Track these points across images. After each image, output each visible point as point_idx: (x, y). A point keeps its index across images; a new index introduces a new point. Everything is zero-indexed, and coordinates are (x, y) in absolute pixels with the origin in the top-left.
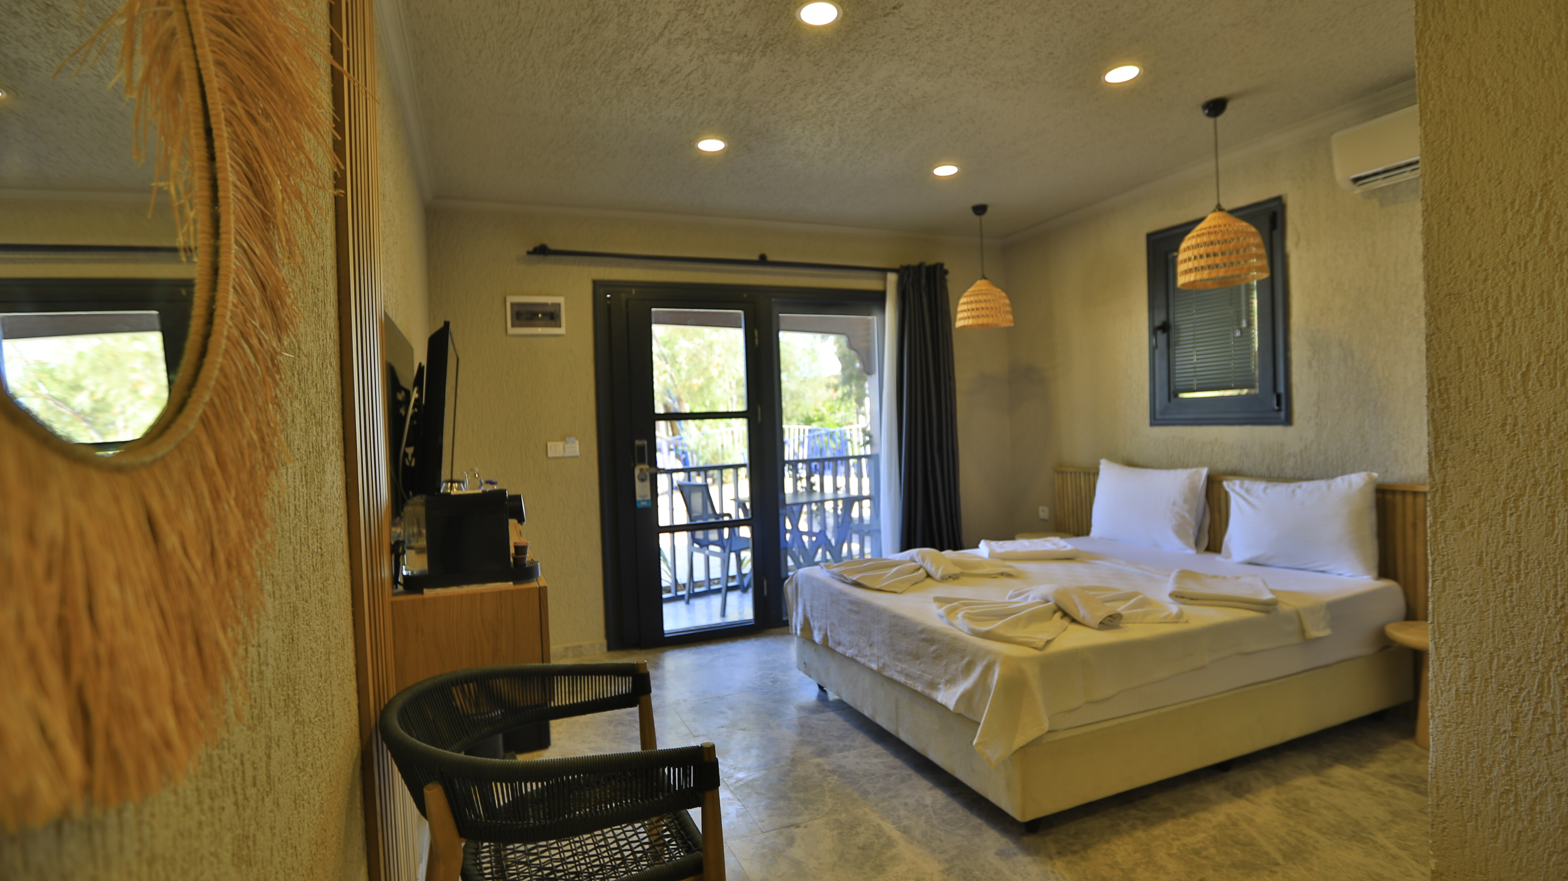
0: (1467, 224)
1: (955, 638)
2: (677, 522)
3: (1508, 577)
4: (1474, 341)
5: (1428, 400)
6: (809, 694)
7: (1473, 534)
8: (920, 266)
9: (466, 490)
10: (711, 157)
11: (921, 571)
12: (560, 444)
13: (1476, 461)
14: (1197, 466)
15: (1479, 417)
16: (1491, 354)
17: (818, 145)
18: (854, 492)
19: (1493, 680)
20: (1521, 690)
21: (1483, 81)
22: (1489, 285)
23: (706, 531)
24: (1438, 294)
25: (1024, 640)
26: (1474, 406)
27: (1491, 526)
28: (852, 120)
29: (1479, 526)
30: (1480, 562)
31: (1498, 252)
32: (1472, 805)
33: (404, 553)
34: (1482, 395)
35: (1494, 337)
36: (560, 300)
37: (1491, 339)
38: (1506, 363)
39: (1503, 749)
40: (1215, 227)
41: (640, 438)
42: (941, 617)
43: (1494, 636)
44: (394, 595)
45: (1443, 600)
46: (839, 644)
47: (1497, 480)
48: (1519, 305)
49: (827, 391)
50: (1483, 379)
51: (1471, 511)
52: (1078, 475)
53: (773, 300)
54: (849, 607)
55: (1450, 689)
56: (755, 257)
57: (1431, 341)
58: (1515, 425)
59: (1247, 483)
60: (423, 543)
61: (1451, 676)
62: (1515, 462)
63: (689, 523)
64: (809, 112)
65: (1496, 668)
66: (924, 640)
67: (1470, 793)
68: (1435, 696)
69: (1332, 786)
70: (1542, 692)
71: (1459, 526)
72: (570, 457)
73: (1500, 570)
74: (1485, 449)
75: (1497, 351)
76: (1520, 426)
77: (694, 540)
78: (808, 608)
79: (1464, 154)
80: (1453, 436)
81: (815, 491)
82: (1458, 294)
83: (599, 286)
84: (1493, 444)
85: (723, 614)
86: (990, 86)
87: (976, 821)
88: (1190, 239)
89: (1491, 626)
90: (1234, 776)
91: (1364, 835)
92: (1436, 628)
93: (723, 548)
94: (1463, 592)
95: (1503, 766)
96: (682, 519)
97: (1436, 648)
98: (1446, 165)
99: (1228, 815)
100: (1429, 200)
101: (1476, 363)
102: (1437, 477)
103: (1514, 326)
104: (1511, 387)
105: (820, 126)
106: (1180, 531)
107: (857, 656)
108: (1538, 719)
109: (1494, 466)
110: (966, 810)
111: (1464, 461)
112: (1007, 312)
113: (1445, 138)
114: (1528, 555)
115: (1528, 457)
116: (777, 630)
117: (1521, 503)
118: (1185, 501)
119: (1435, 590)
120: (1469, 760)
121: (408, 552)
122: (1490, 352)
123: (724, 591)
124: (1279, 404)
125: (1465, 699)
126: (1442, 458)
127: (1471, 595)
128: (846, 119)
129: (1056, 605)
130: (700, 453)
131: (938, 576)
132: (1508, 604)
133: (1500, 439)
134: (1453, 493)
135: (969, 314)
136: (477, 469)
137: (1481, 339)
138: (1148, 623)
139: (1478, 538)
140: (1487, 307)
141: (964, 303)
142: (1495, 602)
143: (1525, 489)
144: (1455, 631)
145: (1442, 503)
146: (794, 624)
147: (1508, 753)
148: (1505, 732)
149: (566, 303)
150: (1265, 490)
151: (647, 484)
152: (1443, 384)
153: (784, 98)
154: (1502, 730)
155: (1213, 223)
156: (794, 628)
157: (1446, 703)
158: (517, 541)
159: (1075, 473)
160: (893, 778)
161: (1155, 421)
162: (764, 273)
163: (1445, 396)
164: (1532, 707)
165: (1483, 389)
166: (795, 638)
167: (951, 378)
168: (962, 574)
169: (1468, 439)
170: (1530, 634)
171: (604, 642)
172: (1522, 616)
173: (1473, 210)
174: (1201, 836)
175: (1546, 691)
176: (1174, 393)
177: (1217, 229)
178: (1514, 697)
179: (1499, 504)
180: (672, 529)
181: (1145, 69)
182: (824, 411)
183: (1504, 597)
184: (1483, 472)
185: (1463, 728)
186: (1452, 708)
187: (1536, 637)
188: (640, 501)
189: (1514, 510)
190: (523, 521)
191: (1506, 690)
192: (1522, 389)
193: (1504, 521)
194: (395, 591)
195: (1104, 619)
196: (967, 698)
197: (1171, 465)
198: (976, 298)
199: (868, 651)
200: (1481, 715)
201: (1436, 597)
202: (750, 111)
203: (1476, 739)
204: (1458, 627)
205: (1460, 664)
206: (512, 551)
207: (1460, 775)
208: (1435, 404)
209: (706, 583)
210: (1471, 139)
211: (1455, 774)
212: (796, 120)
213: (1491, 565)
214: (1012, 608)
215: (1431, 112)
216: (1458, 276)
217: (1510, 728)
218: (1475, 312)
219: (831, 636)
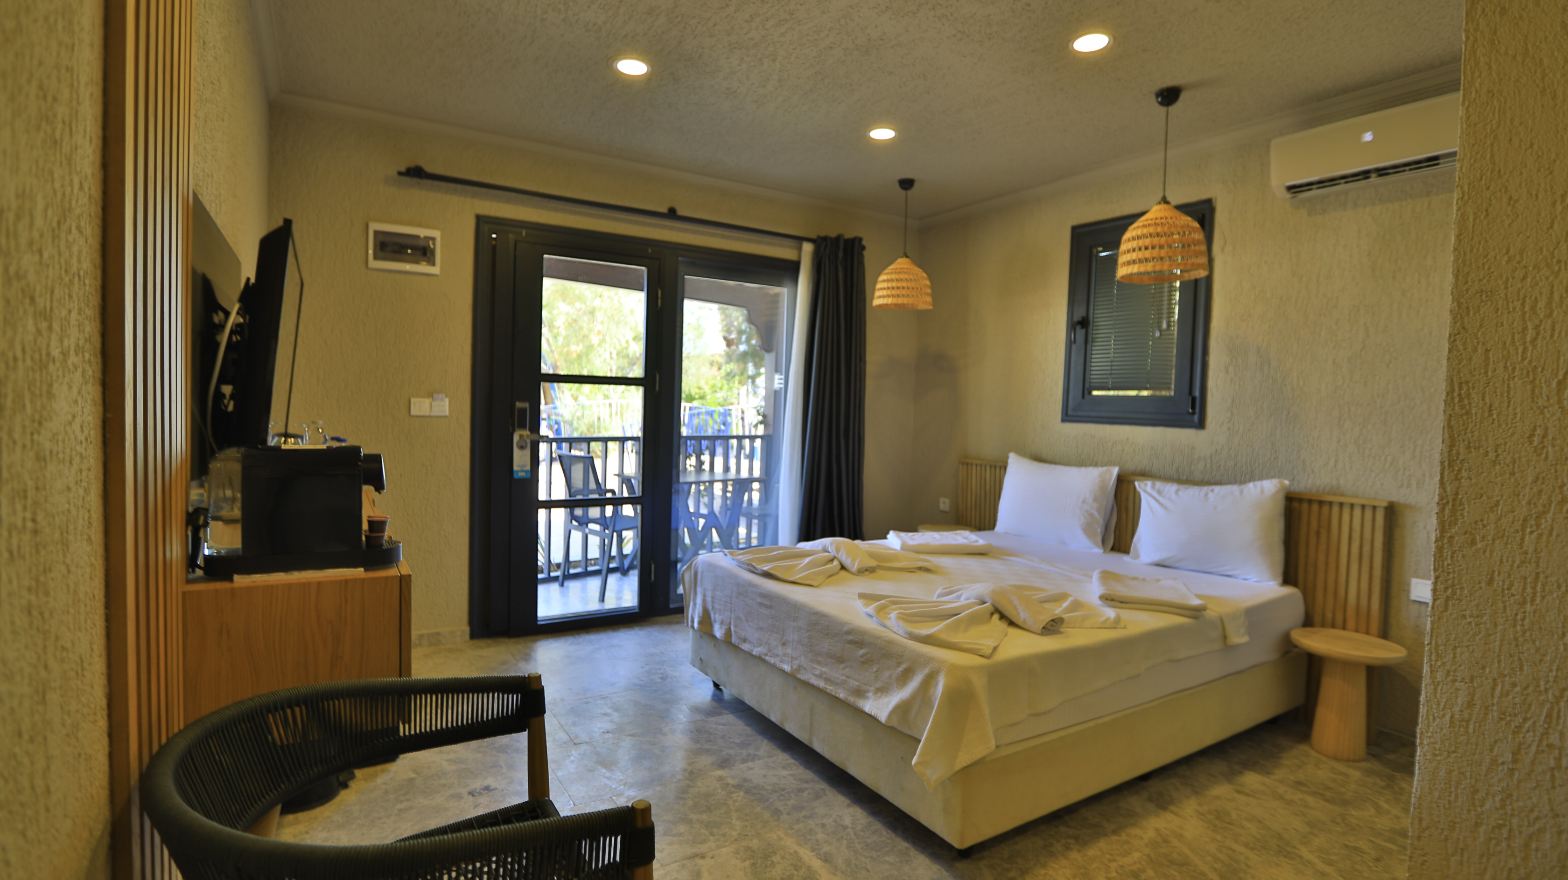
0: (1508, 216)
1: (890, 642)
2: (554, 497)
3: (1521, 599)
4: (1505, 343)
5: (1445, 404)
6: (703, 692)
7: (1485, 552)
8: (838, 238)
9: (304, 445)
10: (628, 82)
11: (835, 563)
12: (426, 402)
13: (1496, 474)
14: (1106, 465)
15: (1504, 426)
16: (1523, 359)
17: (753, 84)
18: (744, 474)
19: (1495, 708)
20: (1525, 719)
21: (1541, 60)
22: (1528, 284)
23: (585, 509)
24: (1467, 290)
25: (970, 646)
26: (1499, 414)
27: (1506, 544)
28: (797, 58)
29: (1493, 543)
30: (1490, 582)
31: (1541, 249)
32: (1458, 839)
33: (206, 524)
34: (1509, 402)
35: (1528, 339)
36: (436, 234)
37: (1525, 343)
38: (1540, 369)
39: (1499, 781)
40: (1162, 218)
41: (522, 400)
42: (871, 616)
43: (1499, 661)
44: (189, 582)
45: (1445, 620)
46: (745, 640)
47: (1518, 495)
48: (1561, 307)
49: (711, 368)
50: (1512, 386)
51: (1484, 526)
52: (983, 467)
53: (680, 259)
54: (759, 600)
55: (1444, 716)
56: (664, 210)
57: (1455, 340)
58: (1545, 436)
59: (1159, 484)
60: (237, 513)
61: (1446, 702)
62: (1541, 476)
63: (568, 498)
64: (751, 39)
65: (1499, 695)
66: (851, 642)
67: (1457, 825)
68: (1426, 722)
69: (1247, 795)
70: (1549, 723)
71: (1469, 542)
72: (437, 417)
73: (1513, 591)
74: (1507, 461)
75: (1531, 356)
76: (1550, 437)
77: (573, 517)
78: (709, 599)
79: (1511, 140)
80: (1472, 445)
81: (704, 470)
82: (1491, 291)
83: (481, 220)
84: (1517, 456)
85: (602, 599)
86: (955, 36)
87: (903, 845)
88: (1135, 229)
89: (1497, 651)
90: (1155, 785)
91: (1289, 849)
92: (1433, 650)
93: (605, 526)
94: (1468, 613)
95: (1498, 799)
96: (560, 492)
97: (1432, 671)
98: (1489, 150)
99: (1157, 830)
100: (1466, 187)
101: (1506, 367)
102: (1448, 489)
103: (1553, 330)
104: (1544, 396)
105: (760, 60)
106: (1088, 530)
107: (766, 655)
108: (1543, 751)
109: (1516, 480)
110: (890, 831)
111: (1482, 473)
112: (927, 294)
113: (1491, 121)
114: (1547, 577)
115: (1556, 471)
116: (663, 619)
117: (1543, 521)
118: (1095, 499)
119: (1436, 609)
120: (1459, 791)
121: (212, 523)
122: (1522, 356)
123: (604, 572)
124: (1193, 407)
125: (1460, 726)
126: (1457, 469)
127: (1477, 617)
128: (791, 55)
129: (994, 606)
130: (575, 424)
131: (855, 568)
132: (1519, 628)
133: (1526, 451)
134: (1466, 506)
135: (889, 292)
136: (321, 422)
137: (1513, 341)
138: (1088, 628)
139: (1491, 556)
140: (1524, 308)
141: (884, 281)
142: (1504, 624)
143: (1550, 505)
144: (1454, 654)
145: (1452, 516)
146: (690, 615)
147: (1505, 785)
148: (1503, 763)
149: (442, 239)
150: (1177, 492)
151: (527, 452)
152: (1465, 389)
153: (727, 17)
154: (1500, 761)
155: (1159, 215)
156: (690, 620)
157: (1438, 730)
158: (372, 514)
159: (981, 465)
160: (805, 794)
161: (1067, 417)
162: (671, 228)
163: (1466, 402)
164: (1537, 739)
165: (1511, 396)
166: (691, 631)
167: (862, 358)
168: (879, 567)
169: (1489, 449)
170: (1541, 661)
171: (467, 629)
172: (1534, 642)
173: (1517, 201)
174: (1137, 855)
175: (1554, 722)
176: (1088, 389)
177: (1163, 221)
178: (1516, 727)
179: (1519, 520)
180: (550, 505)
181: (1115, 38)
182: (707, 389)
183: (1515, 620)
184: (1502, 485)
185: (1456, 757)
186: (1444, 735)
187: (1548, 664)
188: (517, 472)
189: (1534, 528)
190: (383, 488)
191: (1508, 718)
192: (1556, 398)
193: (1522, 539)
194: (191, 576)
195: (1047, 623)
196: (903, 709)
197: (1081, 462)
198: (897, 276)
199: (780, 650)
200: (1477, 745)
201: (1436, 617)
202: (685, 28)
203: (1469, 769)
204: (1458, 650)
205: (1457, 689)
206: (365, 526)
207: (1447, 806)
208: (1453, 410)
209: (583, 564)
210: (1521, 123)
211: (1442, 805)
212: (735, 48)
213: (1503, 585)
214: (947, 609)
215: (1476, 91)
216: (1493, 272)
217: (1510, 759)
218: (1509, 312)
219: (735, 632)
